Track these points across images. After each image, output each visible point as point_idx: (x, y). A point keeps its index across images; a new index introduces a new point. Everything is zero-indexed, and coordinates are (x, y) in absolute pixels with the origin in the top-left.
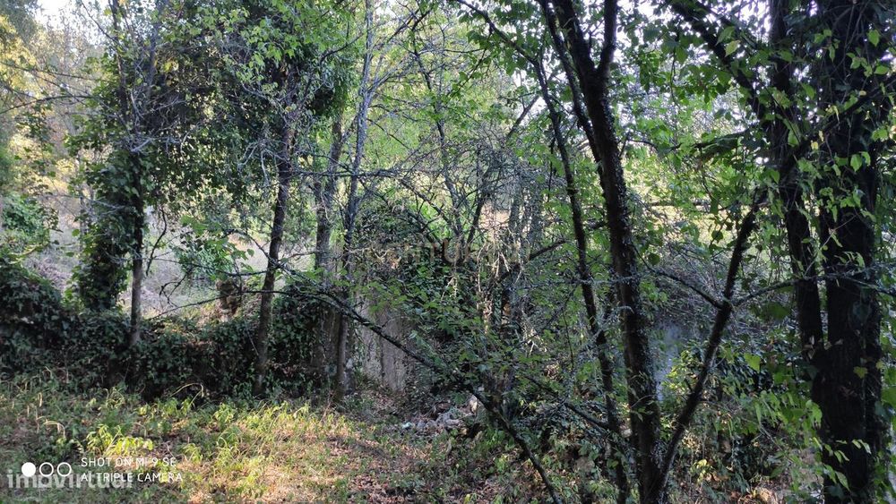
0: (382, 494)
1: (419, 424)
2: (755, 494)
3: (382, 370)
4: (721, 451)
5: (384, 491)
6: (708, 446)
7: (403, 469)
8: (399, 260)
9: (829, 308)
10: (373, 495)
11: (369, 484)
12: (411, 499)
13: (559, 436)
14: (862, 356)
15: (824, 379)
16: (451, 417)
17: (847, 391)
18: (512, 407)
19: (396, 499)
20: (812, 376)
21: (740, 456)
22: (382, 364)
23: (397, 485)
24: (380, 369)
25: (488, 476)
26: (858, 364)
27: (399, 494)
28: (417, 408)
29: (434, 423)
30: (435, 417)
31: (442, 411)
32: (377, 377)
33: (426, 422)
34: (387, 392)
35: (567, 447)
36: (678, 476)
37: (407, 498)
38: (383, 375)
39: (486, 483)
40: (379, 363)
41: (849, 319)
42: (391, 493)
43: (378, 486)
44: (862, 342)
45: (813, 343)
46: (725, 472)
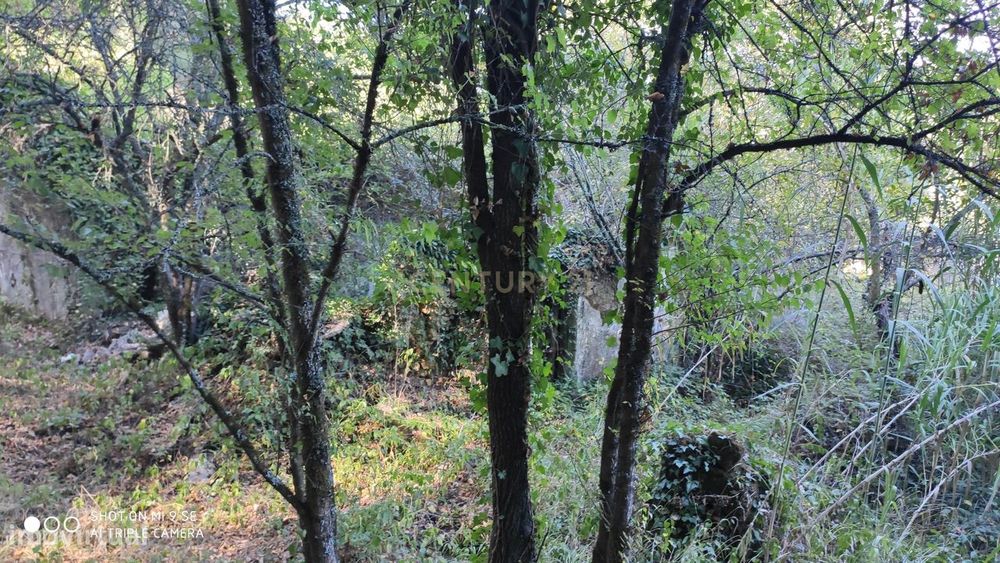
0: (29, 437)
1: (86, 354)
2: (459, 376)
3: (34, 296)
4: (429, 339)
5: (32, 434)
6: (416, 336)
7: (60, 406)
8: (23, 139)
9: (495, 171)
10: (15, 439)
11: (9, 429)
12: (70, 437)
13: (259, 343)
14: (521, 216)
15: (489, 240)
16: (129, 341)
17: (508, 250)
18: (204, 320)
19: (50, 440)
20: (477, 238)
21: (446, 342)
22: (34, 289)
23: (50, 424)
24: (30, 295)
25: (172, 398)
26: (518, 224)
27: (54, 434)
28: (83, 338)
29: (106, 351)
30: (107, 343)
31: (117, 336)
32: (27, 305)
33: (95, 351)
34: (41, 322)
35: (267, 354)
36: (387, 369)
37: (64, 437)
38: (36, 302)
39: (170, 405)
40: (28, 288)
41: (510, 180)
42: (41, 434)
43: (24, 429)
44: (522, 202)
45: (477, 204)
46: (432, 359)
